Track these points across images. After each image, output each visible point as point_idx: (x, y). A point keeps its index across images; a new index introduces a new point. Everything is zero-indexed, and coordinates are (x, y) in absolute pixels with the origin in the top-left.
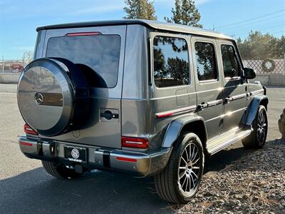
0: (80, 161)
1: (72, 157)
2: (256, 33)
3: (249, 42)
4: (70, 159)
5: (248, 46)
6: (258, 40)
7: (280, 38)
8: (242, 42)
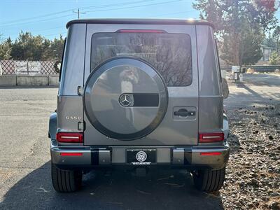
0: (148, 163)
1: (137, 161)
2: (27, 34)
3: (20, 43)
4: (134, 163)
5: (21, 47)
6: (30, 41)
7: (53, 41)
8: (13, 42)
